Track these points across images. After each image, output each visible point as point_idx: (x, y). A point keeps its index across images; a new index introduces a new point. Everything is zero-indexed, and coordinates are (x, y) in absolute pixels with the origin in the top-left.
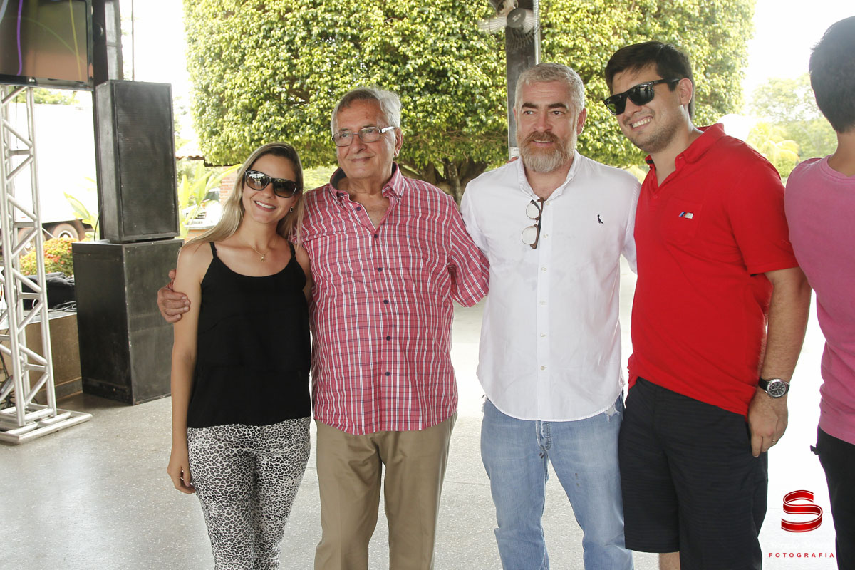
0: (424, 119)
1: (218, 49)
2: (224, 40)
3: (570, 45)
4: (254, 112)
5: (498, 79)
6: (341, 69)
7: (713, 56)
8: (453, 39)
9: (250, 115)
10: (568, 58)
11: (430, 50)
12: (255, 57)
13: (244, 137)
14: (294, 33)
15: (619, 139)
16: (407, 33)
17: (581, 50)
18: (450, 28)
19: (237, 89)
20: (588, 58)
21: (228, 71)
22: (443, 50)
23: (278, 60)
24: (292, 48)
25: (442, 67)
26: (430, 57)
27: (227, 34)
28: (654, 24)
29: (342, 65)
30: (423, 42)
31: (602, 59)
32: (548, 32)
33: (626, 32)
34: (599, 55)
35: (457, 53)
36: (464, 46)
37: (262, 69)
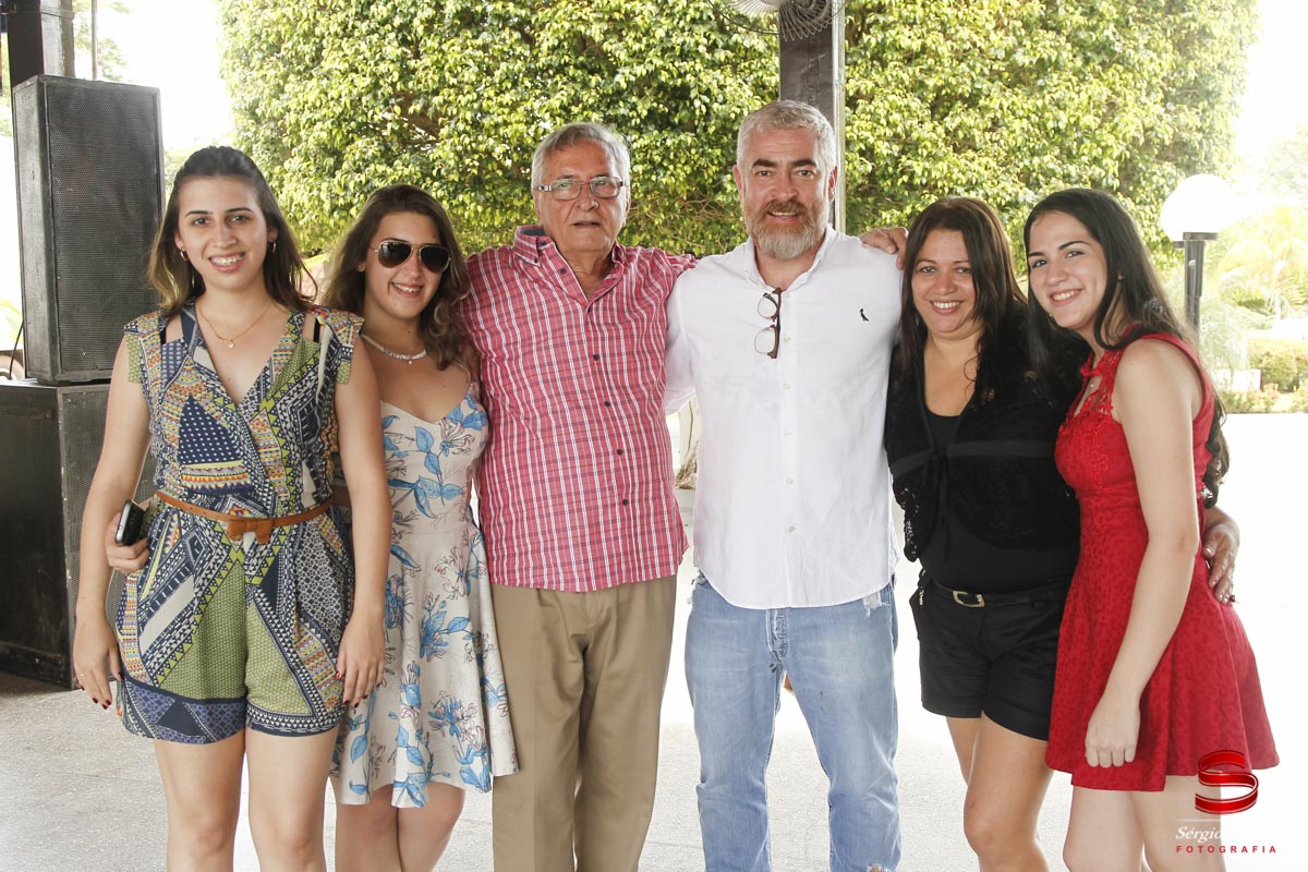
1: (273, 36)
2: (285, 20)
3: (916, 45)
4: (338, 156)
6: (497, 80)
7: (1180, 72)
8: (700, 29)
9: (330, 161)
10: (910, 69)
11: (659, 48)
12: (341, 54)
13: (319, 200)
14: (412, 10)
16: (617, 15)
17: (937, 56)
18: (697, 9)
19: (307, 112)
20: (947, 70)
21: (292, 78)
22: (682, 51)
23: (383, 59)
24: (409, 38)
25: (679, 81)
26: (659, 62)
27: (291, 9)
28: (1071, 9)
29: (497, 73)
30: (647, 33)
31: (973, 74)
32: (876, 22)
33: (1019, 24)
34: (969, 65)
35: (708, 56)
36: (721, 44)
37: (353, 75)
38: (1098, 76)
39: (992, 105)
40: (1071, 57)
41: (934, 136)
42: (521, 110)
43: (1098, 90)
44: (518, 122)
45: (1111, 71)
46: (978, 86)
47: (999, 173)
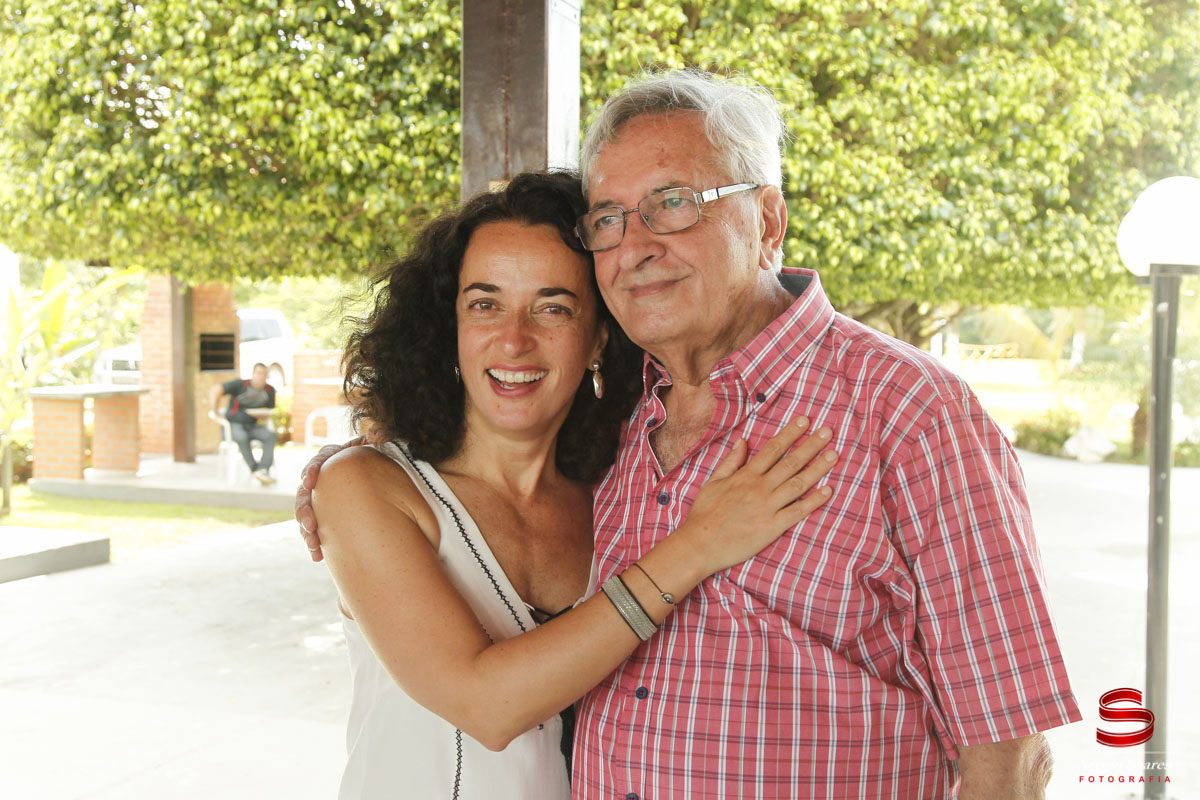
0: (431, 173)
5: (609, 81)
6: (234, 41)
7: (1152, 52)
10: (784, 36)
15: (908, 241)
17: (821, 19)
20: (836, 38)
23: (93, 11)
29: (233, 31)
31: (872, 45)
34: (864, 33)
37: (61, 32)
38: (1042, 53)
39: (895, 87)
40: (1005, 25)
41: (817, 127)
42: (263, 80)
43: (1040, 72)
44: (261, 97)
45: (1058, 49)
46: (878, 61)
47: (905, 178)
